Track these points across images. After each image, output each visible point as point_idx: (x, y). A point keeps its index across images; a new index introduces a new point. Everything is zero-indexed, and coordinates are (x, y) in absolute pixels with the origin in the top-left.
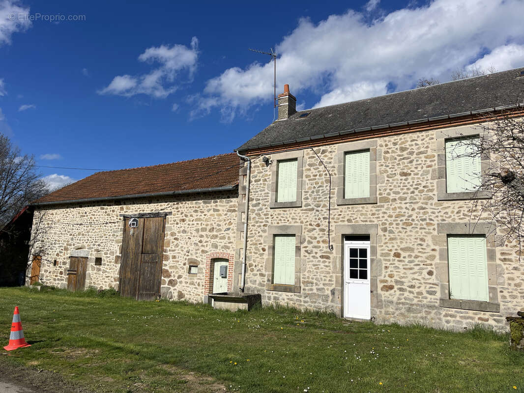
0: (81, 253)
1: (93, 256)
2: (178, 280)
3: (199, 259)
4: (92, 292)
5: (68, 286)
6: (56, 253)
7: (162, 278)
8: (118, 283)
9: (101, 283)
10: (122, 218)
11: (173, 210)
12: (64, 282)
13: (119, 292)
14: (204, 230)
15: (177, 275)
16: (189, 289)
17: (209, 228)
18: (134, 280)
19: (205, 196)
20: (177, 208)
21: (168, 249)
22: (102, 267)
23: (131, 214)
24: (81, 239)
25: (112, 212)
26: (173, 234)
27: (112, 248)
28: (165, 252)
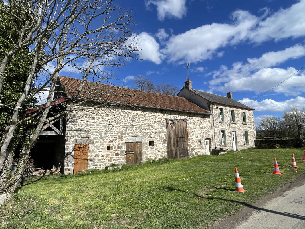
0: (136, 140)
1: (148, 140)
2: (195, 148)
3: (201, 139)
4: (149, 162)
5: (126, 163)
6: (109, 140)
7: (189, 148)
8: (166, 153)
9: (155, 156)
10: (165, 120)
11: (190, 119)
12: (122, 160)
13: (167, 158)
15: (194, 146)
16: (199, 151)
17: (203, 127)
18: (176, 151)
19: (201, 115)
21: (190, 135)
22: (154, 147)
23: (169, 118)
24: (135, 130)
25: (158, 116)
26: (191, 129)
27: (160, 136)
28: (189, 137)
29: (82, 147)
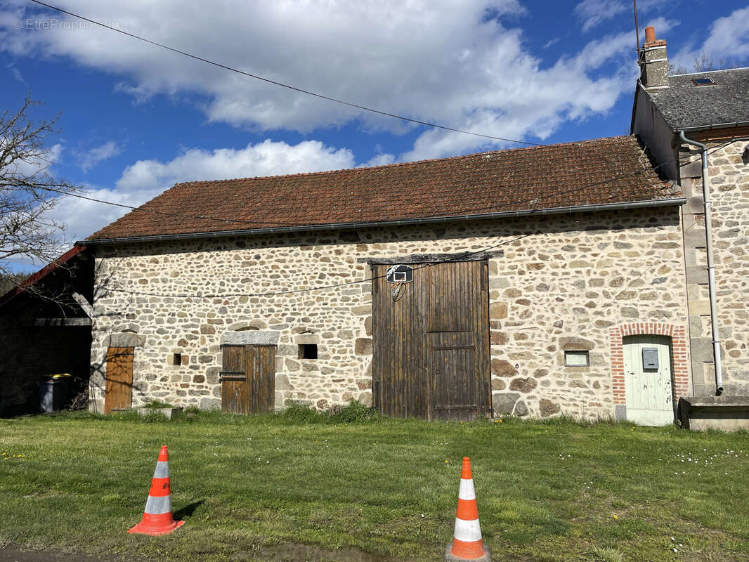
0: (255, 338)
1: (294, 340)
2: (539, 380)
3: (588, 338)
4: (300, 413)
5: (224, 404)
6: (178, 339)
7: (494, 377)
8: (370, 391)
9: (321, 394)
10: (364, 265)
11: (505, 248)
12: (211, 397)
13: (375, 409)
14: (594, 283)
15: (532, 371)
16: (571, 395)
17: (608, 279)
18: (417, 383)
19: (590, 219)
20: (517, 244)
21: (503, 321)
22: (316, 362)
23: (388, 256)
24: (251, 309)
25: (334, 254)
26: (511, 294)
27: (344, 325)
28: (495, 327)
29: (121, 355)
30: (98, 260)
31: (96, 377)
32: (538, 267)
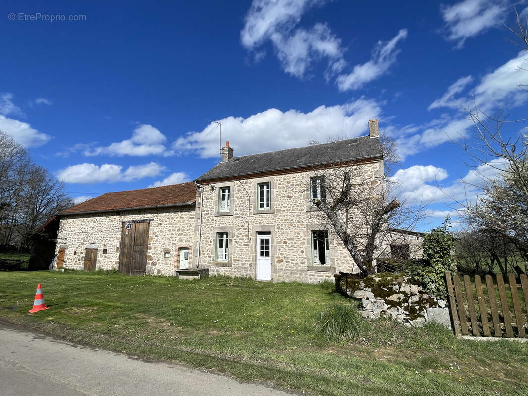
0: (93, 247)
1: (101, 248)
2: (158, 262)
3: (171, 249)
4: (100, 272)
5: (84, 268)
6: (76, 246)
7: (147, 261)
8: (118, 265)
9: (107, 266)
10: (121, 223)
11: (154, 218)
12: (81, 266)
13: (119, 271)
14: (174, 230)
15: (157, 259)
16: (164, 268)
17: (177, 229)
18: (129, 263)
19: (175, 209)
20: (157, 217)
21: (151, 242)
22: (107, 255)
23: (126, 220)
24: (93, 237)
25: (114, 219)
26: (154, 233)
27: (114, 243)
28: (149, 244)
29: (62, 251)
30: (61, 220)
31: (56, 258)
32: (161, 224)
